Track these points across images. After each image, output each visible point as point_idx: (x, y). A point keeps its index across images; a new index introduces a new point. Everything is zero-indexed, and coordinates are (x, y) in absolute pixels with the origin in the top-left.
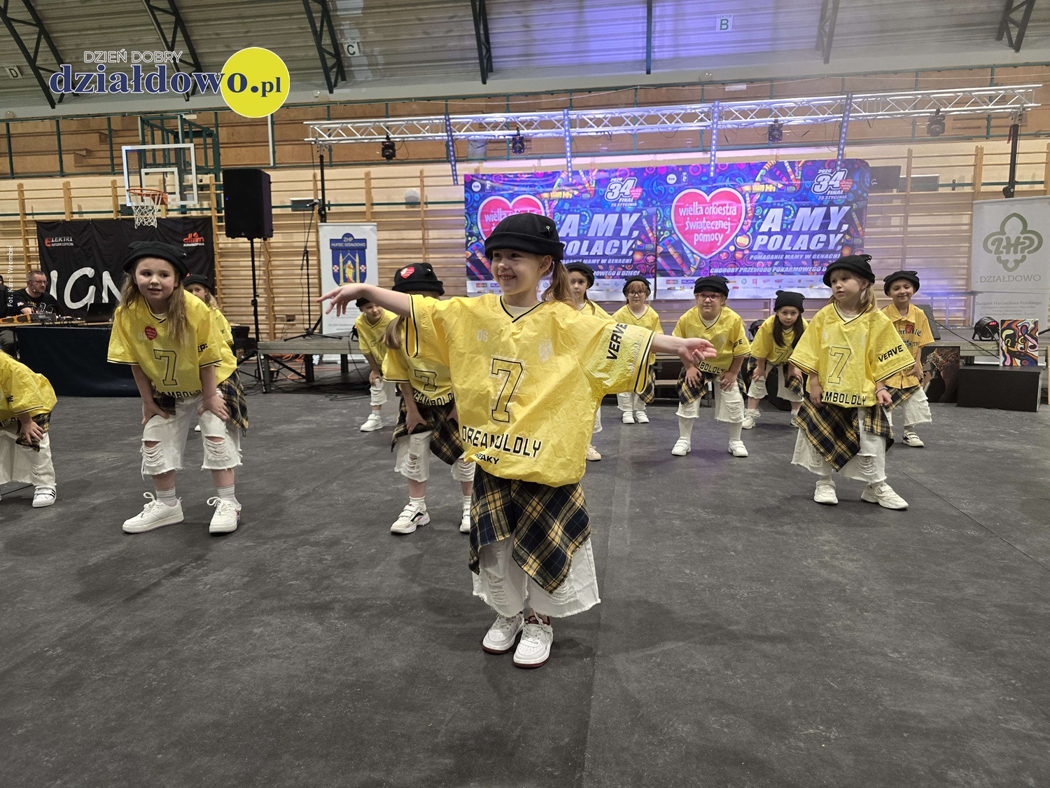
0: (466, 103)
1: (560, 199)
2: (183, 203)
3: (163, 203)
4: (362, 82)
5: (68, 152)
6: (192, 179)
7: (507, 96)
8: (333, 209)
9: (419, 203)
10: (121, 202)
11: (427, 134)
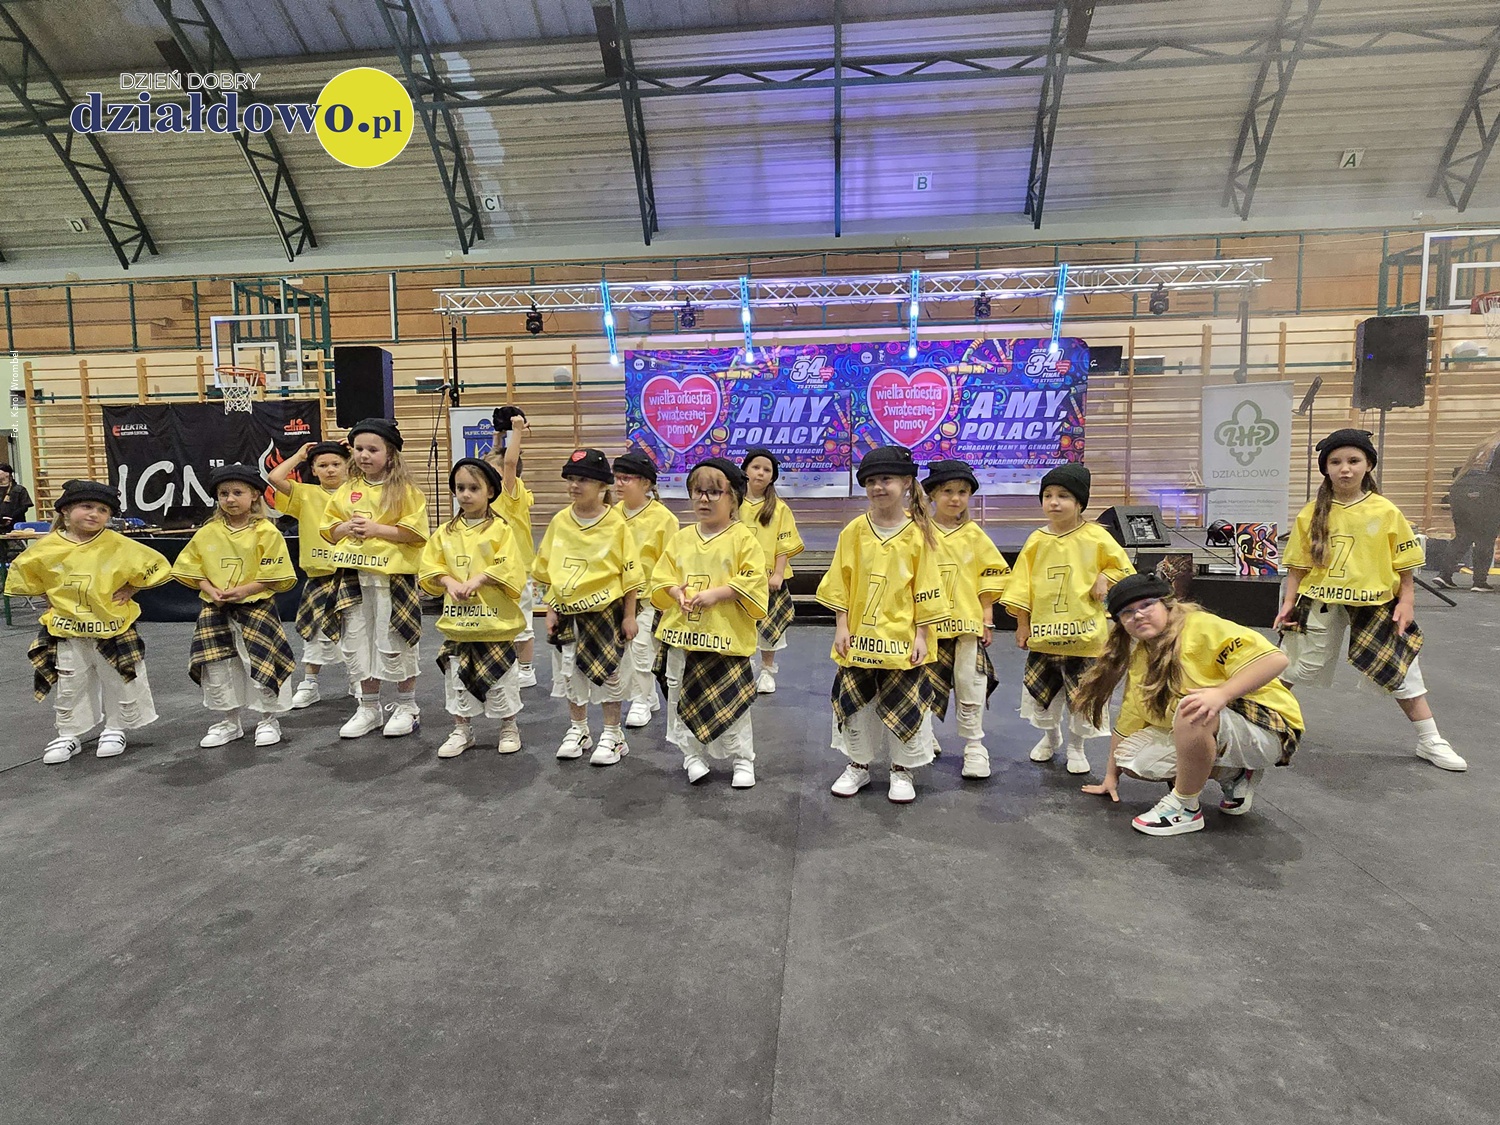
0: (626, 268)
1: (737, 380)
2: (285, 384)
3: (260, 384)
4: (501, 241)
5: (144, 321)
6: (296, 355)
7: (675, 261)
8: (468, 391)
9: (571, 384)
10: (208, 382)
11: (580, 304)
